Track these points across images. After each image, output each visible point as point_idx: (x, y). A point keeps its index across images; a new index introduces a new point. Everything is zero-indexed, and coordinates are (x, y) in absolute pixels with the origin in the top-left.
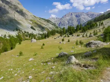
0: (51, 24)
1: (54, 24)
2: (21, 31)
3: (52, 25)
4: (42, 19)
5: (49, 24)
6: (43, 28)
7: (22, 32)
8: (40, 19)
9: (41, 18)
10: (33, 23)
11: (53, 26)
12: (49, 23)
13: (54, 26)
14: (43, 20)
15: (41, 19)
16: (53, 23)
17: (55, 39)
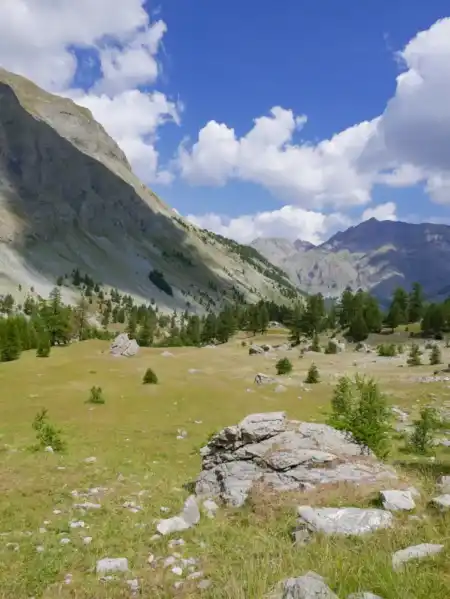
0: (260, 270)
1: (277, 275)
2: (97, 290)
3: (267, 274)
4: (219, 238)
5: (251, 267)
6: (215, 289)
7: (101, 296)
8: (204, 239)
9: (209, 235)
10: (164, 254)
11: (270, 283)
12: (252, 263)
13: (277, 284)
14: (220, 246)
15: (213, 241)
16: (269, 265)
17: (252, 352)
